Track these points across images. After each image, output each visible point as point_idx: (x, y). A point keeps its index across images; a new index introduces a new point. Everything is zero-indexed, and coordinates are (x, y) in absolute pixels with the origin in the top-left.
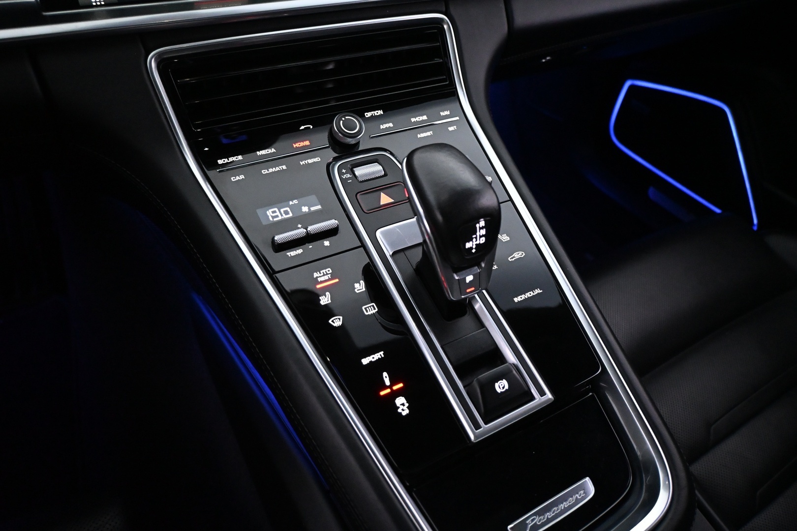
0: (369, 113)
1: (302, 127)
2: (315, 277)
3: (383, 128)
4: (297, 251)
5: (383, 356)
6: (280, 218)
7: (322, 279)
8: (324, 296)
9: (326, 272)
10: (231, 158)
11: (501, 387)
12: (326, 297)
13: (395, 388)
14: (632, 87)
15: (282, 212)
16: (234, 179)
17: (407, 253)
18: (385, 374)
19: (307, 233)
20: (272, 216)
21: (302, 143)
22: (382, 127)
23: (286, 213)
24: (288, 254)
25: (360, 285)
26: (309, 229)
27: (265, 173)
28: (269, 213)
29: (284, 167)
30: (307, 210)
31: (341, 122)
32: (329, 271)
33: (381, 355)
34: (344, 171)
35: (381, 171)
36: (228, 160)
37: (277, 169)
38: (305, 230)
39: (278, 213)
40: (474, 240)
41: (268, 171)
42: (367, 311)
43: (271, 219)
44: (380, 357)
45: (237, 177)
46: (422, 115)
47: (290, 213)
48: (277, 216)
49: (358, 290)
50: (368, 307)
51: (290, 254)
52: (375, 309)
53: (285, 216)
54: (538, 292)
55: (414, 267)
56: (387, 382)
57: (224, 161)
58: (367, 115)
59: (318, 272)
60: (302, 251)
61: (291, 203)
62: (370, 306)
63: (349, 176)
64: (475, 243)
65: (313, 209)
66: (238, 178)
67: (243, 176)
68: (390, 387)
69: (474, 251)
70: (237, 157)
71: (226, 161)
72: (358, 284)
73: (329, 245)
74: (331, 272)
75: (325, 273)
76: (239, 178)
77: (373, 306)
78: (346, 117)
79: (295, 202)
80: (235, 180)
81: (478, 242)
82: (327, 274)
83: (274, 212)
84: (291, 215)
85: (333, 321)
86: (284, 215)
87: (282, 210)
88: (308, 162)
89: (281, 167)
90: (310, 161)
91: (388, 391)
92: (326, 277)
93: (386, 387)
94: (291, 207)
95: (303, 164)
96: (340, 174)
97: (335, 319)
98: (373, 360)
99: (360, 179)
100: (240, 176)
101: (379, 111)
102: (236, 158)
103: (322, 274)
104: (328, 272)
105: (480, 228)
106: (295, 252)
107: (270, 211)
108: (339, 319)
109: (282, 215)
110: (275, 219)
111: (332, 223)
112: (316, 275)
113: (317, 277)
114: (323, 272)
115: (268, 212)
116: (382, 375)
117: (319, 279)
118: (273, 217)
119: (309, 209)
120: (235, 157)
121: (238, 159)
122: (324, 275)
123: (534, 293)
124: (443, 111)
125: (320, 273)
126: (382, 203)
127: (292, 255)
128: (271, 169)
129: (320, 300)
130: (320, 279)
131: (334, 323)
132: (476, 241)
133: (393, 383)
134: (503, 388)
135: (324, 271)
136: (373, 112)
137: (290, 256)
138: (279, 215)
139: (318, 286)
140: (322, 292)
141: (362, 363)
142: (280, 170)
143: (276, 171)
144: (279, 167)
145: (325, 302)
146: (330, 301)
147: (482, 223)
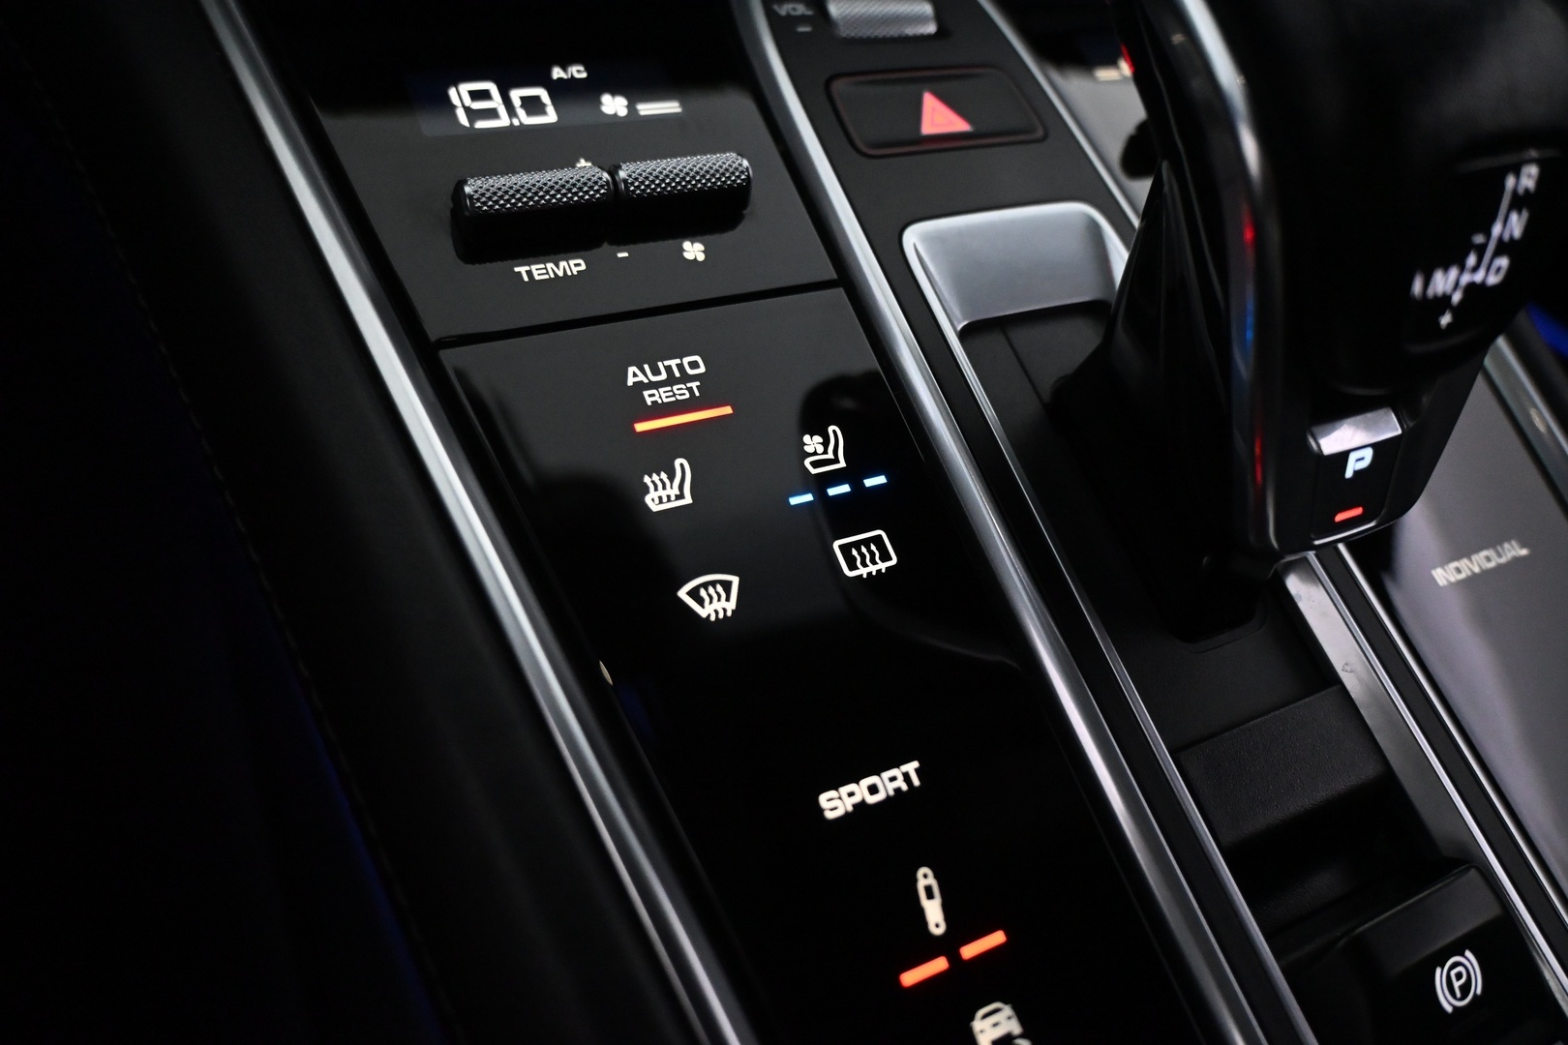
2: (631, 381)
4: (563, 263)
5: (916, 782)
6: (504, 121)
7: (662, 396)
8: (664, 476)
9: (680, 367)
11: (1457, 985)
12: (671, 478)
13: (969, 951)
15: (517, 103)
17: (1022, 336)
18: (925, 878)
19: (616, 186)
20: (467, 110)
23: (533, 105)
24: (522, 270)
25: (825, 444)
26: (622, 174)
28: (459, 96)
30: (623, 112)
32: (694, 365)
33: (906, 777)
35: (920, 19)
38: (606, 176)
39: (496, 102)
40: (1472, 260)
42: (852, 566)
43: (463, 119)
44: (905, 787)
47: (550, 109)
48: (492, 114)
49: (815, 464)
50: (857, 545)
51: (529, 273)
52: (885, 557)
53: (524, 118)
55: (1046, 396)
56: (934, 914)
59: (647, 367)
60: (583, 267)
61: (557, 73)
62: (866, 542)
63: (801, 9)
64: (1466, 279)
65: (646, 109)
68: (948, 945)
69: (1446, 320)
72: (818, 439)
73: (701, 257)
74: (702, 369)
75: (677, 374)
77: (878, 540)
79: (578, 72)
81: (1479, 277)
82: (685, 378)
83: (484, 95)
84: (551, 116)
85: (694, 594)
86: (521, 112)
87: (516, 95)
91: (939, 965)
92: (681, 393)
93: (934, 949)
94: (555, 87)
97: (705, 585)
98: (872, 800)
99: (848, 34)
103: (664, 376)
104: (691, 372)
105: (1514, 203)
106: (550, 266)
107: (465, 88)
108: (727, 586)
109: (511, 111)
110: (481, 124)
111: (726, 163)
112: (633, 376)
113: (640, 386)
114: (668, 369)
115: (452, 92)
116: (915, 881)
117: (646, 393)
118: (474, 115)
119: (631, 107)
122: (671, 381)
123: (1500, 556)
125: (656, 372)
126: (928, 128)
127: (537, 278)
129: (645, 489)
130: (649, 397)
131: (701, 602)
132: (1475, 269)
133: (962, 927)
134: (1466, 989)
135: (673, 363)
137: (526, 279)
138: (502, 110)
139: (641, 427)
140: (660, 452)
141: (821, 811)
145: (665, 499)
146: (688, 500)
147: (1529, 178)
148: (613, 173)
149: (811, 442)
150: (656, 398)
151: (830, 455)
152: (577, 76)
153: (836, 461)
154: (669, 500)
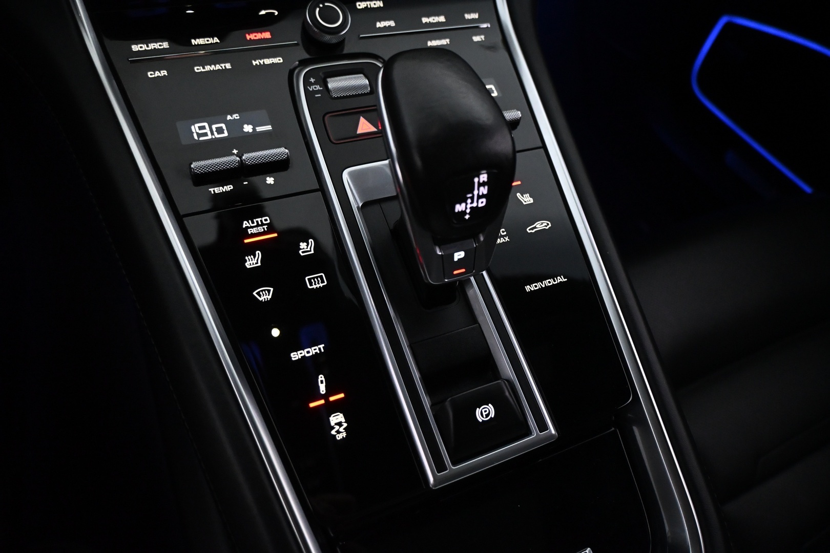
0: (363, 3)
1: (263, 12)
2: (244, 226)
3: (379, 27)
4: (225, 187)
5: (323, 351)
6: (210, 137)
7: (254, 231)
8: (252, 257)
9: (261, 221)
10: (152, 44)
11: (484, 414)
12: (254, 257)
13: (332, 399)
14: (729, 26)
15: (214, 130)
16: (151, 74)
17: (384, 205)
18: (321, 378)
19: (241, 162)
20: (197, 133)
21: (260, 34)
22: (379, 25)
23: (220, 131)
24: (212, 190)
25: (307, 246)
26: (243, 157)
27: (200, 71)
28: (195, 128)
29: (228, 66)
30: (251, 131)
31: (318, 10)
32: (266, 220)
33: (320, 349)
34: (312, 80)
35: (365, 86)
36: (148, 46)
37: (218, 67)
38: (238, 159)
39: (207, 130)
40: (469, 201)
41: (204, 68)
42: (311, 285)
43: (196, 137)
44: (319, 352)
45: (157, 72)
46: (438, 15)
47: (226, 132)
48: (206, 134)
49: (303, 252)
50: (314, 278)
51: (214, 191)
52: (323, 282)
53: (217, 135)
54: (561, 280)
55: (392, 227)
56: (323, 388)
57: (141, 47)
58: (359, 5)
59: (250, 221)
60: (232, 188)
61: (229, 117)
62: (317, 277)
63: (318, 87)
64: (469, 206)
65: (259, 129)
66: (157, 74)
67: (165, 71)
68: (326, 397)
69: (467, 217)
70: (161, 44)
71: (144, 47)
72: (305, 244)
73: (272, 183)
74: (269, 221)
75: (260, 223)
76: (159, 75)
77: (321, 277)
78: (326, 4)
79: (236, 116)
80: (153, 76)
81: (475, 205)
82: (263, 224)
83: (203, 128)
84: (226, 134)
85: (258, 294)
86: (215, 133)
87: (214, 127)
88: (264, 62)
89: (223, 65)
90: (268, 61)
91: (322, 402)
92: (261, 229)
93: (321, 397)
94: (228, 123)
95: (256, 64)
96: (307, 83)
97: (262, 291)
98: (307, 355)
99: (335, 95)
100: (162, 72)
101: (378, 2)
102: (160, 45)
103: (255, 224)
104: (264, 222)
105: (480, 185)
106: (221, 188)
107: (197, 125)
108: (269, 291)
109: (212, 134)
110: (201, 139)
111: (281, 151)
112: (245, 224)
113: (247, 228)
114: (257, 222)
115: (193, 127)
116: (318, 378)
117: (249, 230)
118: (199, 135)
119: (254, 129)
120: (159, 44)
121: (162, 47)
122: (258, 225)
123: (555, 281)
124: (469, 12)
125: (253, 223)
126: (359, 131)
127: (216, 192)
128: (209, 67)
129: (246, 261)
130: (250, 231)
131: (260, 296)
132: (472, 202)
133: (331, 391)
134: (487, 416)
135: (259, 220)
136: (368, 3)
137: (213, 193)
138: (209, 133)
139: (246, 241)
140: (251, 250)
141: (291, 358)
142: (221, 68)
143: (216, 70)
144: (221, 65)
145: (252, 264)
146: (259, 264)
147: (484, 177)
148: (241, 157)
149: (303, 245)
150: (252, 232)
151: (309, 249)
152: (236, 118)
153: (310, 251)
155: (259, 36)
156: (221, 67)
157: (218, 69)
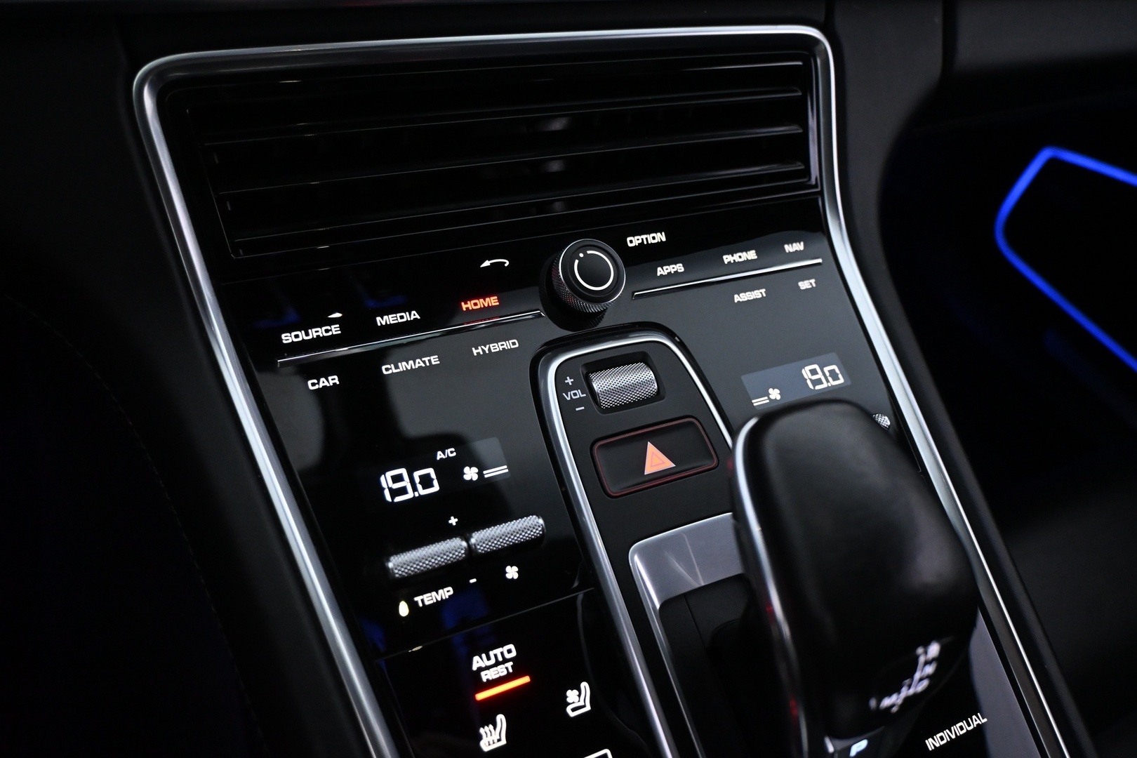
0: (636, 237)
1: (487, 263)
2: (475, 668)
3: (661, 275)
4: (441, 591)
6: (410, 495)
7: (492, 674)
8: (491, 727)
9: (502, 653)
10: (314, 330)
12: (495, 728)
14: (1052, 163)
15: (417, 480)
16: (313, 384)
19: (470, 550)
20: (391, 490)
21: (482, 300)
22: (660, 271)
23: (426, 481)
24: (419, 599)
25: (579, 696)
26: (473, 541)
27: (390, 372)
28: (386, 480)
29: (434, 360)
30: (475, 478)
31: (577, 262)
32: (509, 651)
34: (569, 381)
35: (649, 382)
36: (307, 334)
37: (419, 363)
38: (464, 544)
39: (406, 483)
40: (905, 689)
41: (397, 367)
43: (388, 497)
45: (322, 379)
46: (746, 250)
47: (435, 483)
48: (403, 491)
49: (573, 710)
51: (422, 601)
53: (423, 492)
54: (978, 722)
55: (707, 642)
57: (297, 336)
58: (631, 242)
59: (484, 656)
61: (440, 455)
63: (579, 394)
64: (904, 694)
65: (488, 474)
66: (323, 382)
67: (336, 377)
70: (328, 328)
71: (302, 336)
72: (576, 692)
73: (516, 576)
74: (514, 654)
75: (500, 659)
76: (326, 384)
77: (605, 756)
78: (589, 252)
79: (451, 452)
80: (317, 387)
81: (911, 692)
82: (505, 661)
83: (397, 479)
84: (436, 487)
86: (419, 487)
87: (417, 475)
88: (489, 349)
89: (426, 359)
90: (496, 347)
92: (501, 671)
94: (438, 466)
95: (478, 353)
96: (561, 388)
99: (605, 402)
100: (330, 378)
101: (659, 234)
102: (327, 331)
103: (493, 661)
104: (508, 656)
105: (927, 663)
106: (434, 593)
107: (389, 474)
109: (415, 489)
110: (397, 499)
111: (531, 523)
112: (477, 662)
113: (480, 669)
114: (496, 656)
115: (383, 479)
117: (483, 674)
118: (394, 493)
119: (480, 474)
120: (324, 328)
121: (330, 333)
122: (497, 664)
123: (969, 725)
124: (791, 242)
125: (489, 658)
126: (649, 469)
127: (427, 603)
128: (404, 363)
129: (480, 738)
130: (486, 676)
132: (908, 690)
135: (498, 651)
136: (644, 237)
137: (421, 605)
138: (409, 488)
139: (481, 696)
140: (487, 714)
142: (424, 365)
143: (415, 369)
144: (423, 359)
145: (491, 742)
146: (504, 742)
147: (934, 649)
148: (468, 541)
149: (572, 695)
150: (489, 677)
151: (582, 703)
152: (451, 455)
153: (584, 706)
154: (494, 743)
155: (482, 303)
156: (424, 362)
157: (420, 367)
